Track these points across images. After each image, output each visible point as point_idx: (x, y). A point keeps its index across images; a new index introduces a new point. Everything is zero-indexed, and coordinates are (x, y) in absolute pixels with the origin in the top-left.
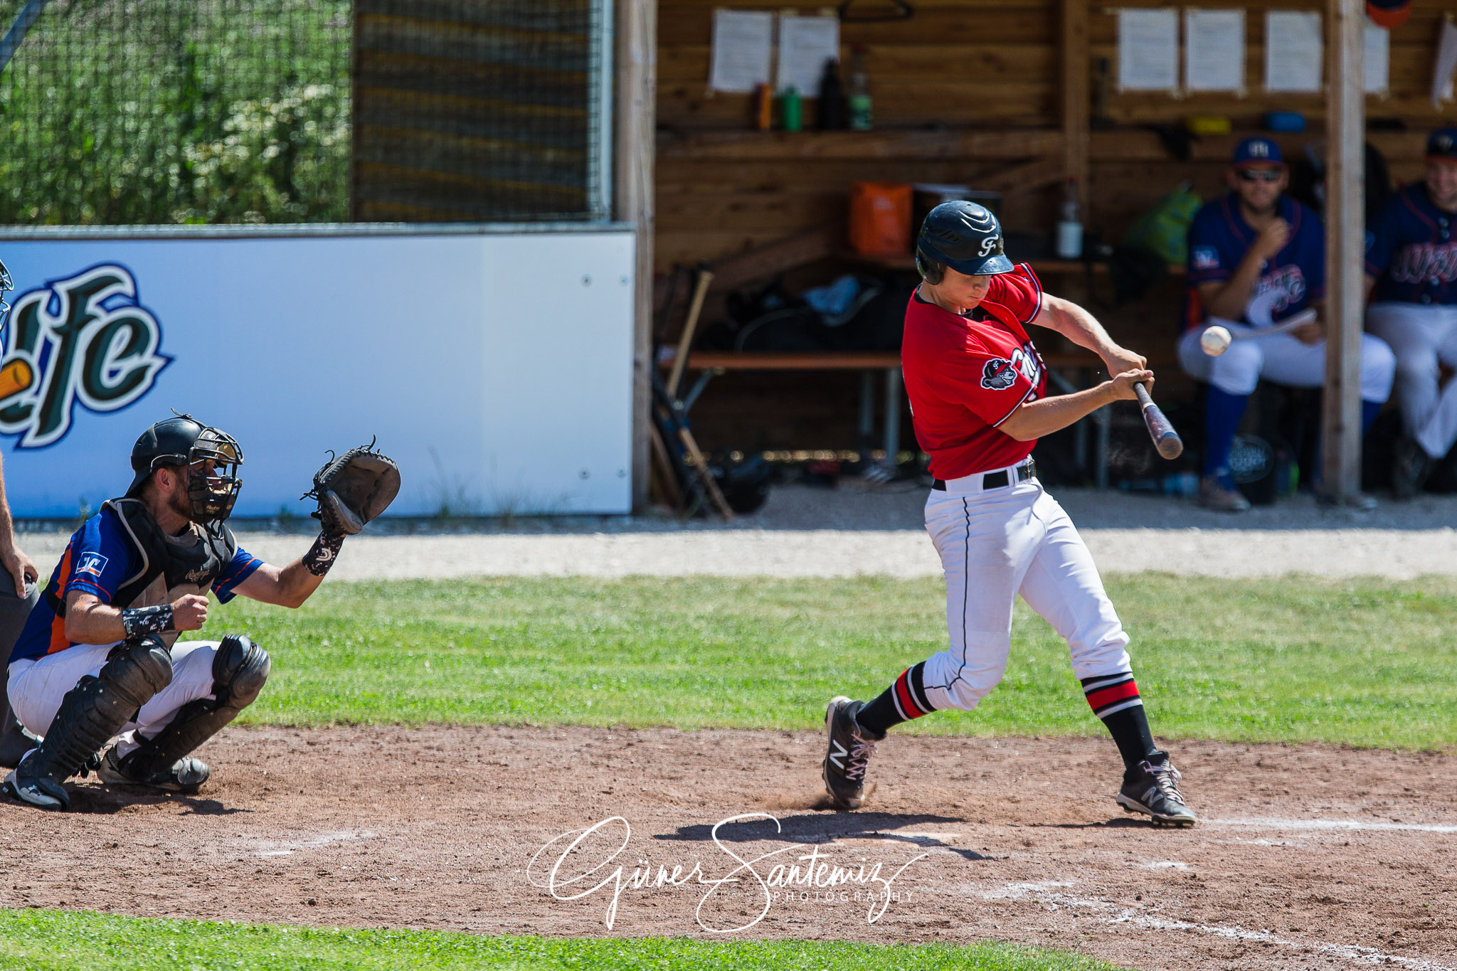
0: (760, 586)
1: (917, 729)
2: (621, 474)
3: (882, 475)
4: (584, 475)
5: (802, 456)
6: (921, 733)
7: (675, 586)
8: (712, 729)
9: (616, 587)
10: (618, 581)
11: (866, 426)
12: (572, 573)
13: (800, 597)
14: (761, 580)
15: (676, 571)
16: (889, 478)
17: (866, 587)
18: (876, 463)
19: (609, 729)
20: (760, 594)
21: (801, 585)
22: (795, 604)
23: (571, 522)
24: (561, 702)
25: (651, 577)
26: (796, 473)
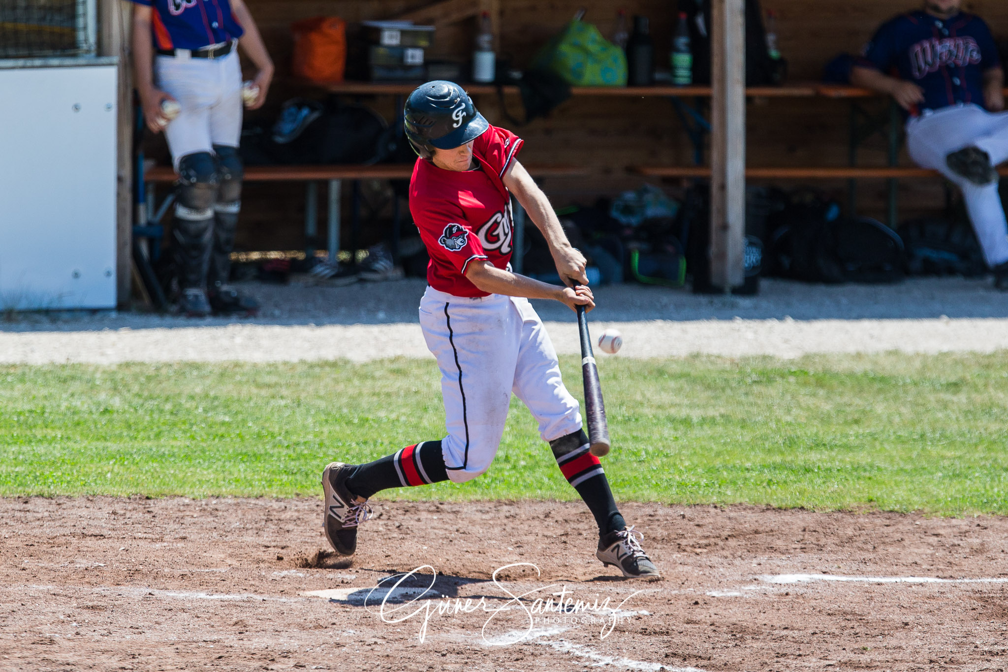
0: (237, 369)
1: (394, 495)
2: (108, 274)
3: (327, 272)
4: (76, 275)
5: (255, 256)
6: (398, 499)
7: (164, 371)
8: (217, 497)
9: (114, 373)
10: (114, 368)
11: (311, 229)
12: (74, 360)
13: (273, 379)
14: (237, 365)
15: (165, 357)
16: (333, 273)
17: (328, 369)
18: (320, 261)
19: (129, 498)
20: (238, 378)
21: (273, 368)
22: (269, 386)
23: (65, 316)
24: (84, 475)
25: (142, 364)
26: (253, 272)
